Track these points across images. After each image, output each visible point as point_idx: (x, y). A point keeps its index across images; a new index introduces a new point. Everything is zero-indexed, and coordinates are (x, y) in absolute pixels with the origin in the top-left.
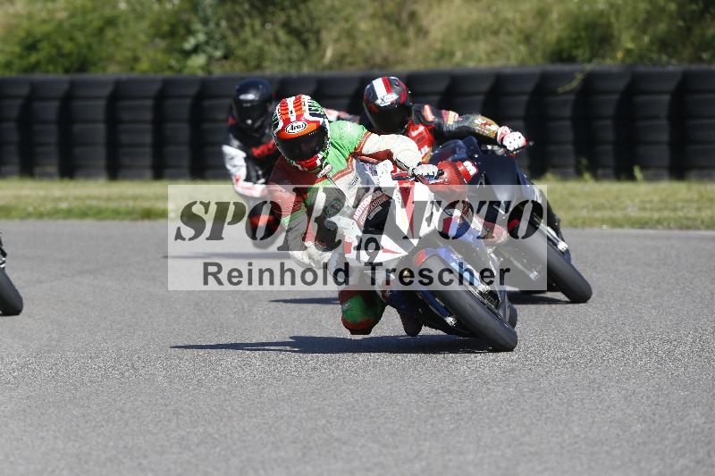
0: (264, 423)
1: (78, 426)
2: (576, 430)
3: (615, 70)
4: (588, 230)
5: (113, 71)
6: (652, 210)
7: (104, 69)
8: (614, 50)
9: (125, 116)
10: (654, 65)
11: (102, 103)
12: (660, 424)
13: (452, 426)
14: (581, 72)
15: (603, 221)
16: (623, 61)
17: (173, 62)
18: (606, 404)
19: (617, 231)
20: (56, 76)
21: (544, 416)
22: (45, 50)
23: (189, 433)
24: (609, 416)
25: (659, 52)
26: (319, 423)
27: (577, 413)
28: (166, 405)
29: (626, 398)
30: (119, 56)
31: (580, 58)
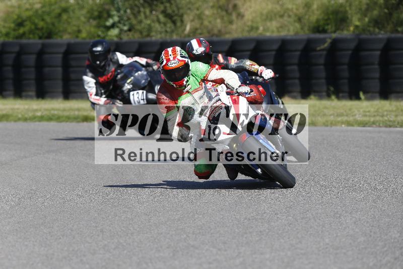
0: (152, 237)
1: (47, 239)
2: (327, 240)
3: (349, 37)
4: (334, 128)
5: (66, 38)
6: (370, 116)
7: (61, 37)
8: (348, 26)
9: (73, 63)
10: (371, 34)
11: (60, 56)
12: (374, 237)
13: (257, 239)
14: (330, 38)
15: (343, 123)
16: (354, 32)
17: (100, 33)
18: (344, 226)
19: (350, 128)
20: (34, 41)
21: (309, 232)
22: (28, 26)
23: (109, 242)
24: (345, 233)
25: (374, 26)
26: (182, 236)
27: (328, 231)
28: (96, 227)
29: (355, 223)
30: (69, 30)
31: (329, 31)
